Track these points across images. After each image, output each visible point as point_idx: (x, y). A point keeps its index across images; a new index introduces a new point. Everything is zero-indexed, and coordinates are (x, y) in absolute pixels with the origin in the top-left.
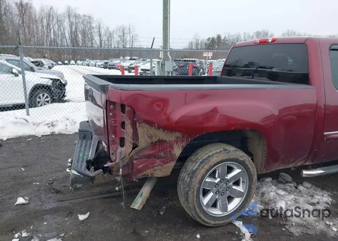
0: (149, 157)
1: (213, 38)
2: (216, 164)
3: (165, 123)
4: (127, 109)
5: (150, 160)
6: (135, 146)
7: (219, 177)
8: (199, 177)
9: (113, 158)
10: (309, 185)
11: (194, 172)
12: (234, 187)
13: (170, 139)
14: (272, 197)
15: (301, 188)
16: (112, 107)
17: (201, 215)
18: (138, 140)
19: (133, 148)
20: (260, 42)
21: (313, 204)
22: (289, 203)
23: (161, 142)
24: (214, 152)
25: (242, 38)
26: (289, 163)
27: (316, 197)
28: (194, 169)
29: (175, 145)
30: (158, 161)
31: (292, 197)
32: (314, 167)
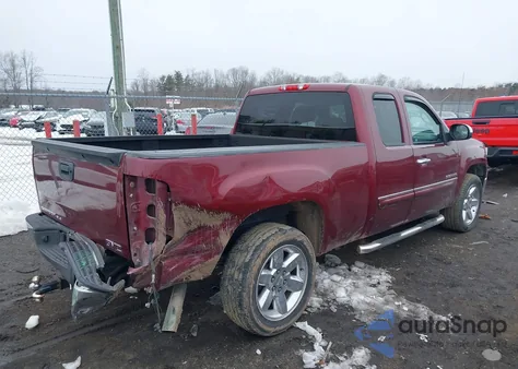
0: (184, 252)
1: (169, 78)
2: (272, 251)
3: (210, 201)
4: (158, 185)
5: (185, 257)
6: (169, 239)
7: (274, 267)
8: (255, 269)
9: (136, 260)
10: (362, 265)
11: (247, 265)
12: (292, 278)
13: (214, 223)
14: (326, 286)
15: (355, 269)
16: (132, 184)
17: (259, 322)
18: (173, 229)
19: (167, 242)
20: (287, 89)
21: (374, 286)
22: (349, 289)
23: (202, 228)
24: (268, 234)
25: (213, 77)
26: (346, 239)
27: (374, 277)
28: (247, 260)
29: (222, 231)
30: (197, 258)
31: (350, 281)
32: (369, 240)
